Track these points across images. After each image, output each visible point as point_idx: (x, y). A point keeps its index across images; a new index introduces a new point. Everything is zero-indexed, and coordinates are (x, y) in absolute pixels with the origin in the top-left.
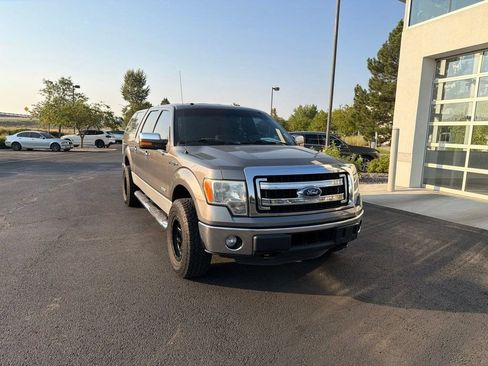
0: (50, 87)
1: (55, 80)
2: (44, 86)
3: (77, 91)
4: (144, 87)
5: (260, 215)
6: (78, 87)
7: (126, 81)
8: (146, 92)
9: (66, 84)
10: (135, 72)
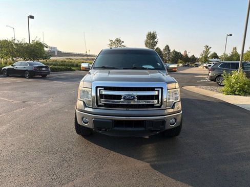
0: (112, 43)
1: (114, 40)
2: (110, 43)
3: (123, 44)
4: (156, 40)
5: (97, 107)
6: (123, 42)
7: (147, 38)
8: (156, 42)
9: (118, 41)
10: (152, 32)
